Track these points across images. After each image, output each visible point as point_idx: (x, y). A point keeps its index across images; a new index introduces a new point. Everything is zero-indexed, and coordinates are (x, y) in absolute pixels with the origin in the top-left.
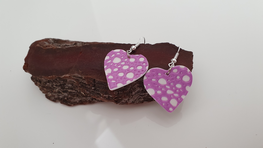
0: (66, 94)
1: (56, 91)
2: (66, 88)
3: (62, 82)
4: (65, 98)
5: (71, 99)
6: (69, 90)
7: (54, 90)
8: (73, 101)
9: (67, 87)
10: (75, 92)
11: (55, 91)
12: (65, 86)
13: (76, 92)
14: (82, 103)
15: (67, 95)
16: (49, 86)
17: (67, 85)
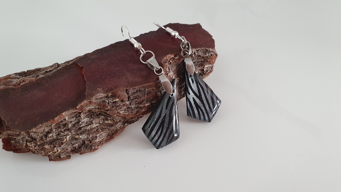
0: (84, 135)
1: (68, 139)
2: (83, 127)
3: (74, 120)
4: (85, 143)
5: (95, 140)
6: (88, 128)
7: (62, 140)
8: (98, 141)
9: (84, 125)
10: (96, 126)
11: (66, 140)
12: (80, 123)
13: (98, 125)
14: (111, 137)
15: (86, 137)
16: (52, 138)
17: (83, 120)
